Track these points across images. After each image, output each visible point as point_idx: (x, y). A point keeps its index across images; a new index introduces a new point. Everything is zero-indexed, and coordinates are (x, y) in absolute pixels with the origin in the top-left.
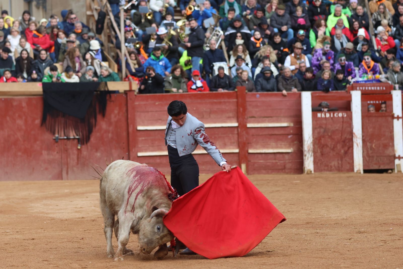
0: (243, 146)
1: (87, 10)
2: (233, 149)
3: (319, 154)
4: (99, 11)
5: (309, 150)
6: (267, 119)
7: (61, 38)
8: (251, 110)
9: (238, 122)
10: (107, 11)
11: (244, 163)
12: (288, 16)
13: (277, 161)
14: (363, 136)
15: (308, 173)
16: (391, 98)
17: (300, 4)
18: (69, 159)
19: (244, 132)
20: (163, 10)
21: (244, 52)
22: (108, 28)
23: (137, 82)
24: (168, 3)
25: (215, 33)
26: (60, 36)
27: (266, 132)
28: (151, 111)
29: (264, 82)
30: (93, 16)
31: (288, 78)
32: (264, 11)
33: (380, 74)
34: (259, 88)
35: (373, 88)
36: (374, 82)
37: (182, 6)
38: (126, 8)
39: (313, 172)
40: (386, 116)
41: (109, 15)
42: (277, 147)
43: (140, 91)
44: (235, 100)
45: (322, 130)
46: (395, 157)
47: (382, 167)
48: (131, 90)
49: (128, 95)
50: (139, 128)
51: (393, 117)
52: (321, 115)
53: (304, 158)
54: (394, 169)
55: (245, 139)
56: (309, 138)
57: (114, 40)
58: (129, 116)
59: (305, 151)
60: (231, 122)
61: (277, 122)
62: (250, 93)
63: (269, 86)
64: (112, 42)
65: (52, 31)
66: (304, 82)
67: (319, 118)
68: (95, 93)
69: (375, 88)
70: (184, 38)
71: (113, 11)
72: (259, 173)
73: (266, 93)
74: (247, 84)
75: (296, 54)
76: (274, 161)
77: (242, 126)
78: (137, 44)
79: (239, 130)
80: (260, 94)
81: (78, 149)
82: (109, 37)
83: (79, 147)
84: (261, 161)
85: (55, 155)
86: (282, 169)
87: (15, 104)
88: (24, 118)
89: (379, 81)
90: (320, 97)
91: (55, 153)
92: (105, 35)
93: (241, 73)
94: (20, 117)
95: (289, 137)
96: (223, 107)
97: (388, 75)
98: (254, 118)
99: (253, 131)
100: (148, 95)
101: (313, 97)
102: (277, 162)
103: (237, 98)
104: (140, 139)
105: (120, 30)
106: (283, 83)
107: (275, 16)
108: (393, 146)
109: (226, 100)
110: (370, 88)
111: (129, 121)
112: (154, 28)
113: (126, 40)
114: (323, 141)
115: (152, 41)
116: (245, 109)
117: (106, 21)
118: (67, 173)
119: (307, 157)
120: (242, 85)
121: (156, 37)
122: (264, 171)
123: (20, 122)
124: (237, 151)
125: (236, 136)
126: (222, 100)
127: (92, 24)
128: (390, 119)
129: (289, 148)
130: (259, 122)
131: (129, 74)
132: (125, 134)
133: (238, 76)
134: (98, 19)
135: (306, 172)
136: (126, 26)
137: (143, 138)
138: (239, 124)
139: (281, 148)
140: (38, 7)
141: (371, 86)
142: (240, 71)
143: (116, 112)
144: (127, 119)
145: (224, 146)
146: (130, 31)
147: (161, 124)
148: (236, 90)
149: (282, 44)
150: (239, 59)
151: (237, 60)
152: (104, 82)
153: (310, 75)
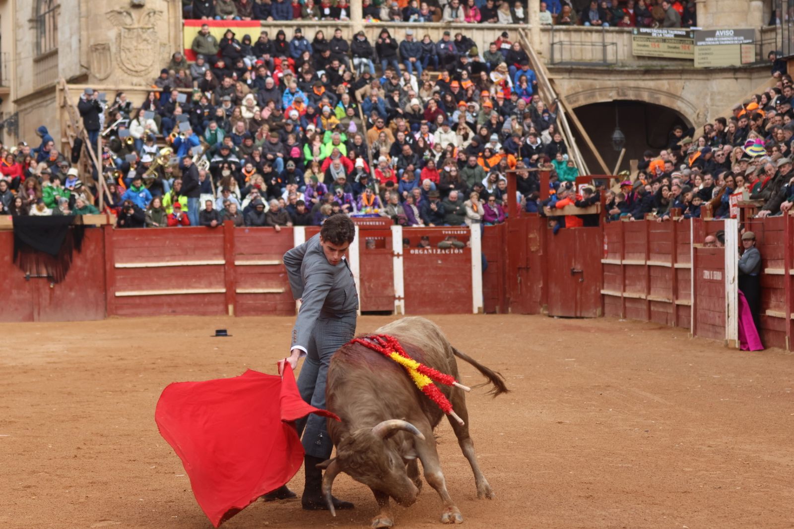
0: (230, 285)
1: (62, 137)
2: (220, 288)
4: (75, 138)
6: (257, 256)
7: (33, 168)
8: (240, 246)
9: (225, 258)
10: (84, 138)
11: (231, 303)
12: (281, 144)
13: (267, 302)
14: (361, 275)
16: (390, 234)
17: (293, 131)
18: (40, 300)
19: (232, 271)
20: (144, 137)
22: (85, 156)
23: (115, 215)
24: (150, 129)
25: (201, 163)
26: (32, 165)
27: (256, 270)
28: (131, 248)
29: (255, 217)
30: (68, 143)
32: (253, 138)
33: (379, 207)
34: (249, 223)
35: (371, 223)
36: (373, 217)
37: (165, 132)
38: (104, 134)
40: (385, 254)
42: (268, 287)
43: (119, 225)
44: (222, 235)
46: (394, 298)
47: (381, 309)
48: (108, 225)
49: (105, 230)
50: (118, 265)
51: (393, 254)
54: (394, 311)
55: (232, 278)
57: (91, 170)
58: (106, 252)
60: (218, 259)
61: (268, 259)
62: (238, 228)
63: (259, 221)
64: (89, 172)
65: (25, 160)
66: (296, 216)
68: (70, 227)
69: (374, 223)
70: (165, 169)
71: (89, 138)
72: (248, 315)
74: (235, 218)
76: (264, 302)
77: (230, 263)
78: (116, 172)
79: (226, 268)
81: (51, 288)
82: (86, 166)
83: (52, 286)
84: (250, 302)
85: (26, 295)
86: (272, 311)
89: (377, 215)
91: (26, 292)
92: (81, 164)
93: (229, 205)
95: (281, 275)
96: (209, 242)
97: (388, 208)
98: (242, 255)
99: (242, 269)
100: (127, 229)
101: (306, 232)
102: (267, 304)
103: (224, 233)
104: (118, 277)
105: (97, 157)
106: (273, 218)
107: (267, 144)
108: (393, 285)
109: (212, 235)
110: (368, 223)
111: (106, 258)
112: (134, 156)
113: (104, 168)
115: (132, 169)
116: (232, 246)
117: (83, 148)
118: (39, 314)
120: (230, 219)
121: (135, 166)
122: (253, 313)
124: (223, 290)
125: (223, 275)
126: (208, 236)
127: (67, 152)
128: (389, 256)
129: (280, 287)
130: (247, 259)
131: (106, 207)
132: (101, 272)
133: (226, 209)
134: (74, 147)
136: (104, 153)
137: (122, 277)
138: (227, 262)
139: (272, 287)
140: (9, 134)
141: (369, 221)
142: (228, 203)
143: (92, 247)
144: (104, 255)
145: (210, 285)
146: (108, 158)
147: (141, 262)
148: (223, 224)
149: (273, 174)
150: (226, 190)
151: (223, 192)
152: (79, 216)
153: (301, 208)
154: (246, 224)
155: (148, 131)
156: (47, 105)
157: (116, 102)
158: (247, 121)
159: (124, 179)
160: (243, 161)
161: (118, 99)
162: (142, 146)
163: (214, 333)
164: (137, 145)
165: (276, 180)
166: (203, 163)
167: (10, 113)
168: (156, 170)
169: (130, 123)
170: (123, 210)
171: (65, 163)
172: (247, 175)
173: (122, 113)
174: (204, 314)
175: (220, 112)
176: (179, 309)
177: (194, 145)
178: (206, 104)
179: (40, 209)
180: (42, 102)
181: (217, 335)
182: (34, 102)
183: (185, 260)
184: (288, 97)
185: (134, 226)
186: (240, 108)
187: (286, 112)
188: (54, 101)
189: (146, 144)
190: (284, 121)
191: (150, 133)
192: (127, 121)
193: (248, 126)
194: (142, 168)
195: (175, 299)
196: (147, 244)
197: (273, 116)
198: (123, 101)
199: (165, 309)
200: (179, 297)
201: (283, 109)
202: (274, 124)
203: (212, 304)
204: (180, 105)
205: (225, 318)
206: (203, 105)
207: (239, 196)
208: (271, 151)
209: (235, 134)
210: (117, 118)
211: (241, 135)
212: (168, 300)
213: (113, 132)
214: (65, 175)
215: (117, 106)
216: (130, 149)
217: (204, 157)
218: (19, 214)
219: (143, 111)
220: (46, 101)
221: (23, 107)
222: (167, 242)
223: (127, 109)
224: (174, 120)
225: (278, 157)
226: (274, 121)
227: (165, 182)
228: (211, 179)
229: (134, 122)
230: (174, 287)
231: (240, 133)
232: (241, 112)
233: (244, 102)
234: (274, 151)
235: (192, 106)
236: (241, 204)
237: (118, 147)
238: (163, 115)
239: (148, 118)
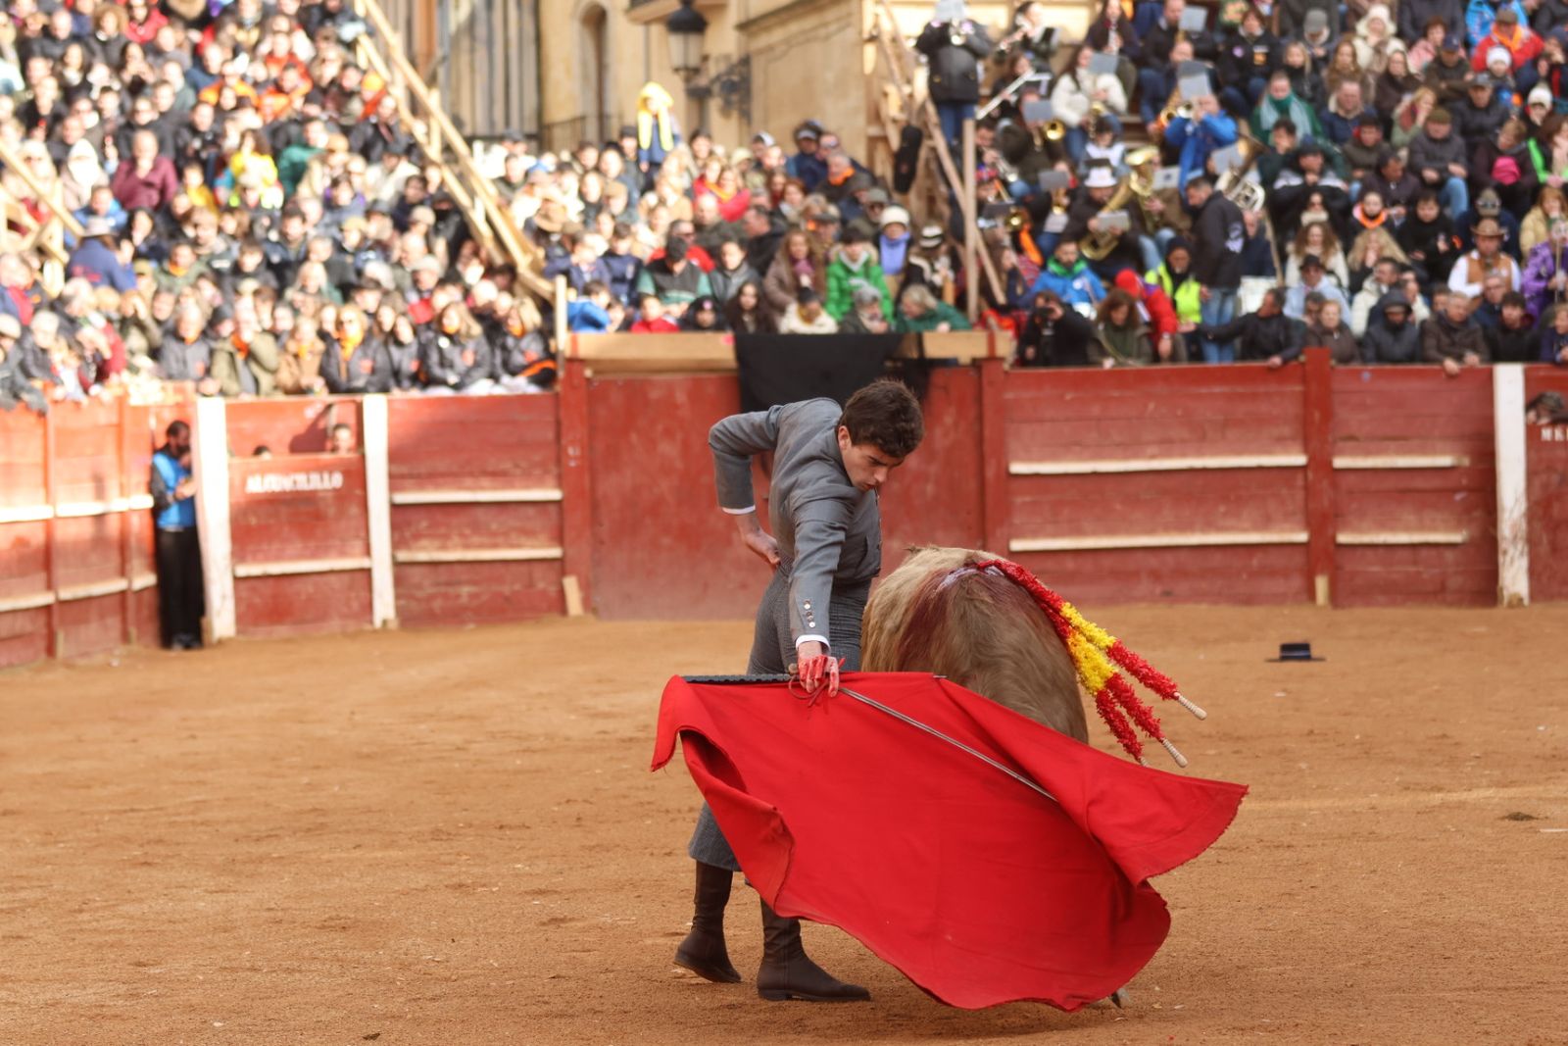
0: (1321, 522)
1: (867, 123)
2: (1292, 531)
3: (1544, 548)
4: (904, 124)
5: (1515, 538)
6: (1392, 445)
7: (790, 202)
8: (1348, 417)
9: (1306, 450)
10: (926, 124)
11: (1322, 572)
12: (1458, 141)
13: (1421, 569)
15: (1511, 605)
19: (1325, 484)
20: (1088, 123)
21: (1327, 244)
22: (929, 174)
23: (1010, 334)
24: (1105, 103)
25: (1242, 192)
26: (787, 197)
27: (1390, 483)
28: (1052, 420)
29: (1386, 339)
30: (885, 139)
31: (1455, 326)
32: (1386, 124)
34: (1370, 353)
37: (1146, 109)
38: (981, 113)
39: (1526, 601)
41: (930, 137)
42: (1421, 528)
43: (1021, 361)
44: (1298, 388)
45: (1555, 478)
48: (993, 358)
49: (985, 371)
50: (1018, 468)
52: (1553, 434)
53: (1501, 559)
55: (1326, 503)
56: (1517, 500)
57: (945, 210)
58: (987, 433)
59: (1504, 538)
60: (1286, 452)
61: (1423, 451)
62: (1342, 367)
63: (1399, 349)
66: (1498, 336)
67: (1546, 442)
70: (1146, 203)
71: (942, 126)
72: (1368, 604)
73: (1388, 367)
74: (1338, 340)
75: (1483, 255)
76: (1412, 569)
77: (1320, 463)
78: (1015, 215)
79: (1310, 475)
80: (1372, 371)
82: (931, 200)
84: (1375, 569)
86: (1434, 593)
87: (655, 394)
88: (679, 436)
90: (1551, 382)
92: (919, 196)
93: (1320, 309)
94: (668, 433)
95: (1458, 497)
96: (1264, 407)
98: (1354, 441)
99: (1352, 479)
100: (1043, 371)
101: (1529, 381)
102: (1419, 573)
103: (1304, 380)
104: (1019, 500)
105: (962, 177)
106: (1439, 341)
107: (1425, 141)
109: (1273, 387)
111: (987, 448)
112: (1063, 173)
113: (982, 208)
114: (1556, 510)
115: (1057, 211)
116: (1328, 415)
117: (923, 153)
119: (1508, 558)
120: (1321, 343)
121: (1067, 200)
122: (1381, 598)
123: (668, 449)
124: (1302, 537)
125: (1300, 495)
126: (1262, 389)
127: (883, 163)
129: (1457, 528)
130: (1368, 453)
131: (987, 310)
132: (972, 485)
134: (901, 149)
135: (1506, 601)
136: (980, 165)
137: (1028, 499)
138: (1311, 460)
139: (1434, 529)
140: (725, 111)
142: (1317, 301)
143: (948, 420)
144: (980, 441)
145: (1266, 523)
146: (991, 180)
147: (1080, 458)
148: (1302, 358)
149: (1441, 224)
150: (1312, 267)
151: (1304, 269)
152: (913, 332)
153: (1512, 313)
154: (1365, 360)
155: (1098, 106)
156: (827, 38)
157: (1015, 28)
158: (1371, 80)
159: (1036, 233)
160: (1356, 187)
161: (1021, 20)
162: (1083, 146)
163: (1276, 653)
164: (1070, 145)
165: (1448, 241)
166: (1247, 193)
167: (727, 57)
168: (1124, 207)
169: (1052, 85)
170: (1032, 318)
171: (878, 195)
172: (1368, 224)
173: (1030, 55)
174: (1249, 600)
175: (1297, 54)
176: (1182, 587)
177: (1221, 142)
178: (1258, 31)
179: (809, 318)
180: (814, 29)
181: (1283, 659)
182: (794, 27)
183: (1200, 453)
184: (1481, 13)
185: (1061, 363)
186: (1350, 42)
187: (1475, 52)
188: (848, 25)
189: (1095, 141)
190: (1469, 77)
191: (1104, 112)
192: (1045, 78)
193: (1372, 93)
194: (1085, 203)
195: (1169, 557)
196: (1096, 410)
197: (1439, 68)
198: (1033, 24)
199: (1144, 586)
200: (1183, 556)
201: (1467, 44)
202: (1443, 85)
203: (1272, 573)
204: (1188, 36)
205: (1305, 612)
206: (1251, 35)
207: (1345, 281)
208: (1432, 159)
209: (1336, 115)
210: (1019, 70)
211: (1351, 116)
212: (1153, 561)
213: (1006, 109)
214: (875, 225)
215: (1018, 37)
216: (1053, 152)
217: (1253, 178)
218: (751, 328)
219: (1087, 53)
220: (825, 25)
221: (763, 40)
222: (1151, 406)
223: (1042, 49)
224: (1171, 78)
225: (1452, 175)
226: (1443, 78)
227: (1148, 244)
228: (1269, 234)
229: (1065, 82)
230: (1167, 528)
231: (1348, 111)
232: (1354, 55)
233: (1362, 27)
234: (1442, 159)
235: (1219, 38)
236: (1351, 302)
237: (1022, 147)
238: (1140, 61)
239: (1099, 71)
